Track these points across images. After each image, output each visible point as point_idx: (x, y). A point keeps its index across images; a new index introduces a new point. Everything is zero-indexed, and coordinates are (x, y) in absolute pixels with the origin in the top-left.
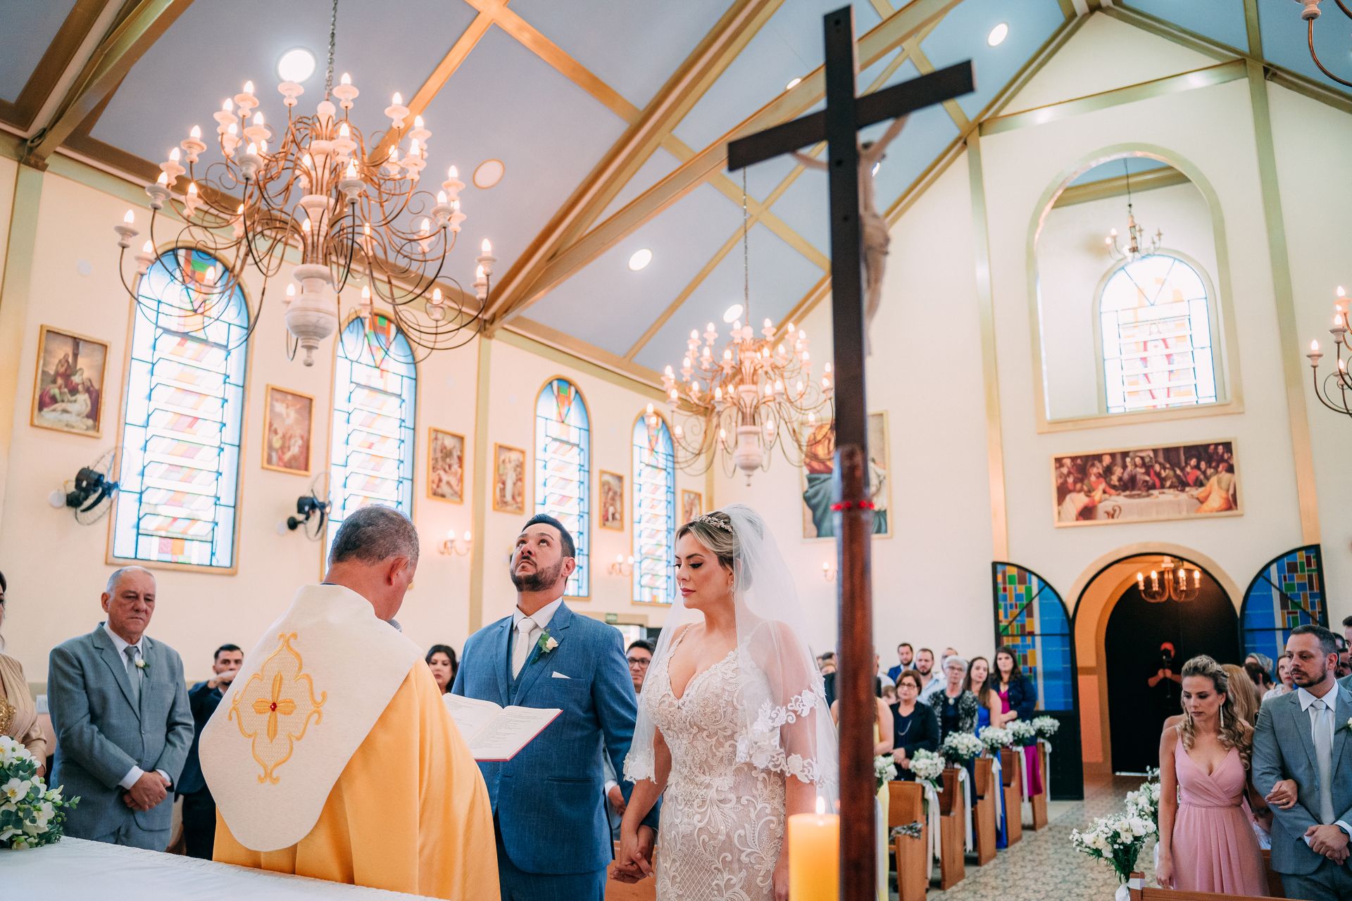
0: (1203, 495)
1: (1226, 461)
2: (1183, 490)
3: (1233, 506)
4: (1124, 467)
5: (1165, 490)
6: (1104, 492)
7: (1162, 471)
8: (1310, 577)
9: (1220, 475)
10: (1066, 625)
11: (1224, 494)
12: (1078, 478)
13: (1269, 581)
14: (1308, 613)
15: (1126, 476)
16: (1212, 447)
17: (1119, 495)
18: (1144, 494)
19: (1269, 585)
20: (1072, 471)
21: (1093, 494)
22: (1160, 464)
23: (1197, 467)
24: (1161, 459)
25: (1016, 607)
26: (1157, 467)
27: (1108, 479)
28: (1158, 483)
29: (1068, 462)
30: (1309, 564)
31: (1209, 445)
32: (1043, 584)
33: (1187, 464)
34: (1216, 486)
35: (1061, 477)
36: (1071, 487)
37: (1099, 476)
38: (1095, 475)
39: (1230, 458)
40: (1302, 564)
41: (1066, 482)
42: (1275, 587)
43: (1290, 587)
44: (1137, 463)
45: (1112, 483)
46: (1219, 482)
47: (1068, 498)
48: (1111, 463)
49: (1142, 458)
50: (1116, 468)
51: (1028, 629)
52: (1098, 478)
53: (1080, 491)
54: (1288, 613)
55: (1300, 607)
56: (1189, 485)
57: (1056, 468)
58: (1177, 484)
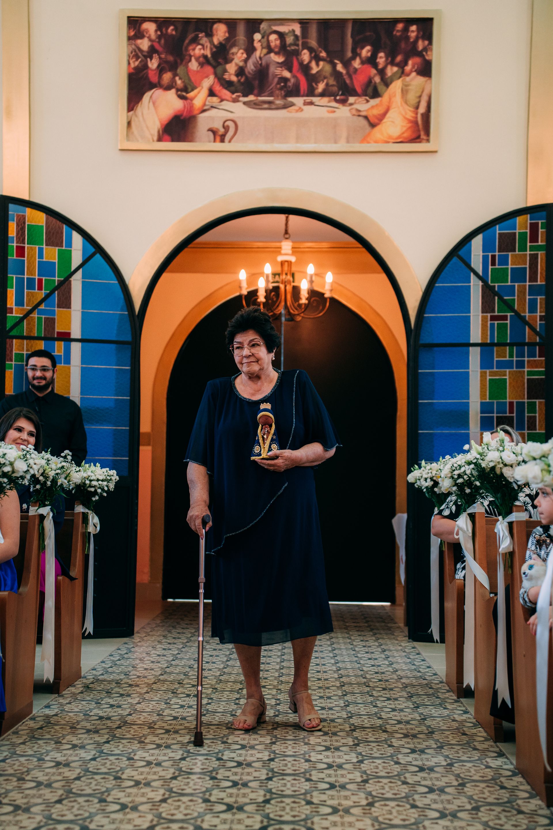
0: (376, 112)
1: (420, 54)
2: (343, 102)
3: (423, 136)
4: (250, 50)
5: (315, 99)
6: (212, 93)
7: (313, 64)
8: (534, 258)
9: (408, 79)
10: (128, 327)
11: (410, 115)
12: (167, 62)
13: (468, 265)
14: (523, 319)
15: (250, 67)
16: (400, 26)
17: (235, 101)
18: (279, 102)
19: (467, 270)
20: (157, 46)
21: (191, 95)
22: (311, 50)
23: (372, 61)
24: (313, 43)
25: (40, 288)
26: (305, 56)
27: (219, 69)
28: (304, 86)
29: (151, 28)
30: (534, 238)
31: (396, 21)
32: (91, 250)
33: (355, 54)
34: (398, 99)
35: (137, 57)
36: (153, 78)
37: (204, 61)
38: (197, 59)
39: (425, 49)
40: (523, 235)
41: (145, 67)
42: (476, 274)
43: (499, 275)
44: (273, 44)
45: (226, 76)
46: (404, 92)
47: (147, 97)
48: (227, 40)
49: (281, 36)
50: (234, 50)
51: (58, 328)
52: (201, 65)
53: (168, 88)
54: (493, 318)
55: (512, 309)
56: (354, 93)
57: (129, 38)
58: (335, 89)
